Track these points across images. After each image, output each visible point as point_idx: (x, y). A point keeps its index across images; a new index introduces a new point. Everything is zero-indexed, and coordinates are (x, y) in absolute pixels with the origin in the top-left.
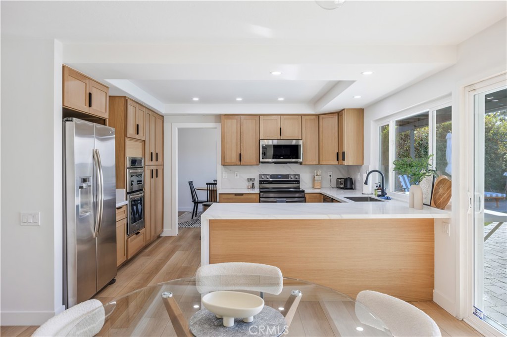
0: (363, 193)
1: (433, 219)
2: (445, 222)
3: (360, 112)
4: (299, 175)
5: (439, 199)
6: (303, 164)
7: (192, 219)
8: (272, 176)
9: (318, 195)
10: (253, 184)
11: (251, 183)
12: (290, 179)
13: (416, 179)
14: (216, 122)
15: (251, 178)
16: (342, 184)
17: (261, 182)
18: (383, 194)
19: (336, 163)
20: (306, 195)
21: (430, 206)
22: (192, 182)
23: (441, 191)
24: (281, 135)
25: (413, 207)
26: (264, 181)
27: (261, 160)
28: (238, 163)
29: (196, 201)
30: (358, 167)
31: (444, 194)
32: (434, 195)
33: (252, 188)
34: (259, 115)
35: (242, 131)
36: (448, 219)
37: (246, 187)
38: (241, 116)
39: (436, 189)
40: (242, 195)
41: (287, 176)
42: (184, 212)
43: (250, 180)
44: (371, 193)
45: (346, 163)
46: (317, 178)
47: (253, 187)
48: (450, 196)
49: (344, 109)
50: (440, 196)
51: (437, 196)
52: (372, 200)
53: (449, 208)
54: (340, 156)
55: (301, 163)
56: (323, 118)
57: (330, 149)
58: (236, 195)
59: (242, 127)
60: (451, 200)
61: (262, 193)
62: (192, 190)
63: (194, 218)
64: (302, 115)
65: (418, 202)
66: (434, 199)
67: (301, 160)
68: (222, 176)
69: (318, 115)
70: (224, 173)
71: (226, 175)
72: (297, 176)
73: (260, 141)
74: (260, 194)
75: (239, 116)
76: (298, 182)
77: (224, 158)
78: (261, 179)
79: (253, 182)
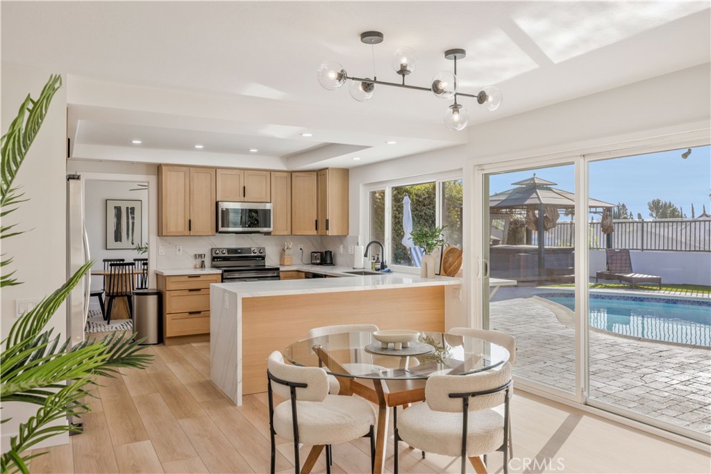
0: (355, 267)
1: (444, 286)
2: (457, 288)
3: (345, 173)
4: (264, 248)
5: (450, 267)
6: (272, 234)
8: (230, 251)
9: (295, 273)
10: (203, 262)
11: (199, 261)
12: (252, 254)
13: (430, 247)
14: (147, 174)
15: (200, 254)
16: (318, 259)
17: (214, 259)
18: (383, 266)
19: (315, 233)
20: (281, 273)
21: (439, 275)
23: (451, 260)
24: (245, 196)
25: (426, 276)
26: (217, 258)
27: (221, 229)
28: (187, 232)
30: (341, 238)
31: (454, 262)
32: (444, 264)
33: (202, 267)
34: (216, 169)
35: (192, 189)
36: (460, 285)
37: (192, 265)
38: (191, 169)
39: (445, 258)
41: (249, 250)
43: (200, 256)
44: (362, 267)
45: (330, 233)
46: (287, 251)
48: (460, 264)
49: (327, 168)
50: (451, 265)
51: (447, 265)
52: (366, 273)
53: (461, 276)
54: (321, 223)
55: (268, 233)
56: (297, 176)
57: (307, 215)
58: (190, 276)
59: (192, 183)
60: (461, 268)
61: (225, 274)
64: (271, 171)
65: (431, 272)
66: (444, 268)
67: (270, 229)
68: (158, 252)
69: (291, 173)
70: (160, 247)
71: (162, 251)
72: (262, 250)
73: (217, 204)
74: (222, 275)
75: (188, 168)
76: (263, 258)
77: (167, 225)
78: (214, 255)
79: (203, 260)
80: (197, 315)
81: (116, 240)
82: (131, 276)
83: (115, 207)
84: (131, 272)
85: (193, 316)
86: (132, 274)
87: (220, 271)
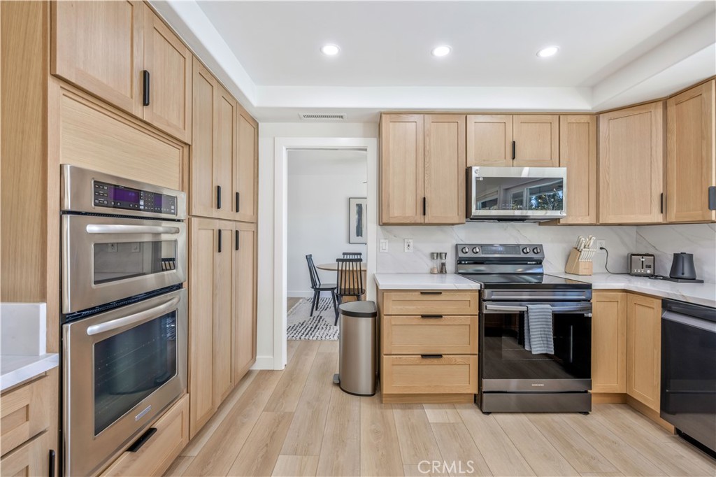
4: (543, 246)
6: (562, 221)
7: (311, 315)
10: (443, 265)
11: (438, 262)
12: (522, 255)
14: (365, 136)
15: (439, 252)
16: (648, 267)
20: (594, 293)
22: (311, 255)
24: (514, 158)
26: (466, 259)
27: (475, 212)
28: (420, 219)
29: (318, 287)
33: (442, 272)
34: (465, 114)
35: (427, 148)
37: (427, 269)
38: (427, 116)
40: (438, 293)
41: (517, 248)
42: (298, 299)
43: (439, 255)
46: (585, 253)
47: (442, 270)
49: (714, 78)
55: (554, 221)
56: (609, 119)
58: (424, 293)
59: (427, 139)
61: (486, 291)
62: (312, 269)
63: (314, 315)
64: (559, 115)
67: (562, 214)
68: (378, 248)
69: (597, 116)
70: (382, 241)
71: (385, 245)
72: (537, 249)
73: (468, 171)
74: (480, 292)
75: (422, 115)
76: (539, 263)
77: (389, 206)
78: (461, 255)
79: (443, 261)
80: (435, 361)
81: (358, 236)
82: (359, 273)
83: (357, 205)
84: (358, 269)
85: (428, 361)
86: (360, 271)
87: (476, 286)
